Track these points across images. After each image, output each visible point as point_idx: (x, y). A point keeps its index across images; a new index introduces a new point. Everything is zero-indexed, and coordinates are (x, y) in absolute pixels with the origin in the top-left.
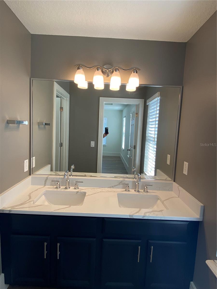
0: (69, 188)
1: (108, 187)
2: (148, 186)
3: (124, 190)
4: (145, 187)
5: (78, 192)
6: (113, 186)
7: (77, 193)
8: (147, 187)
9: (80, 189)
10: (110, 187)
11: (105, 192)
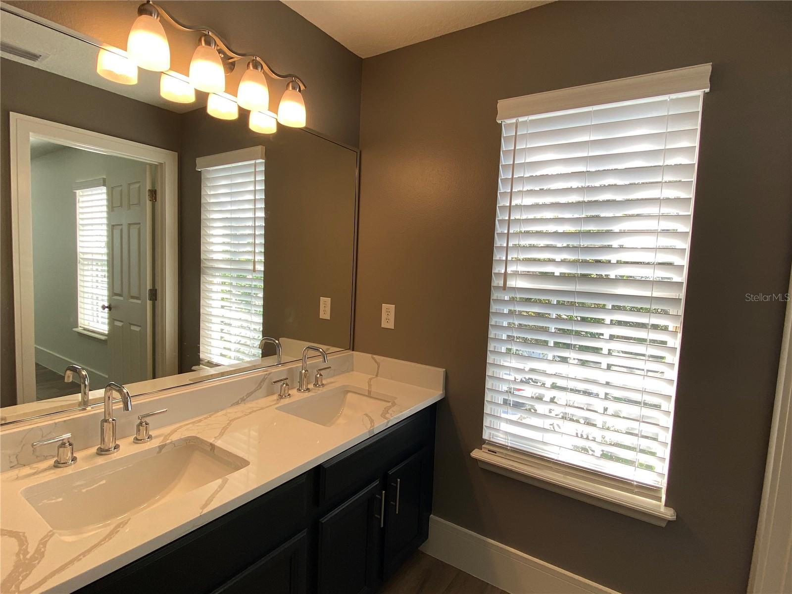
0: (117, 447)
1: (232, 405)
2: (322, 372)
3: (275, 397)
4: (318, 376)
5: (165, 445)
6: (245, 398)
7: (160, 451)
8: (321, 375)
9: (156, 437)
10: (237, 403)
11: (241, 417)
